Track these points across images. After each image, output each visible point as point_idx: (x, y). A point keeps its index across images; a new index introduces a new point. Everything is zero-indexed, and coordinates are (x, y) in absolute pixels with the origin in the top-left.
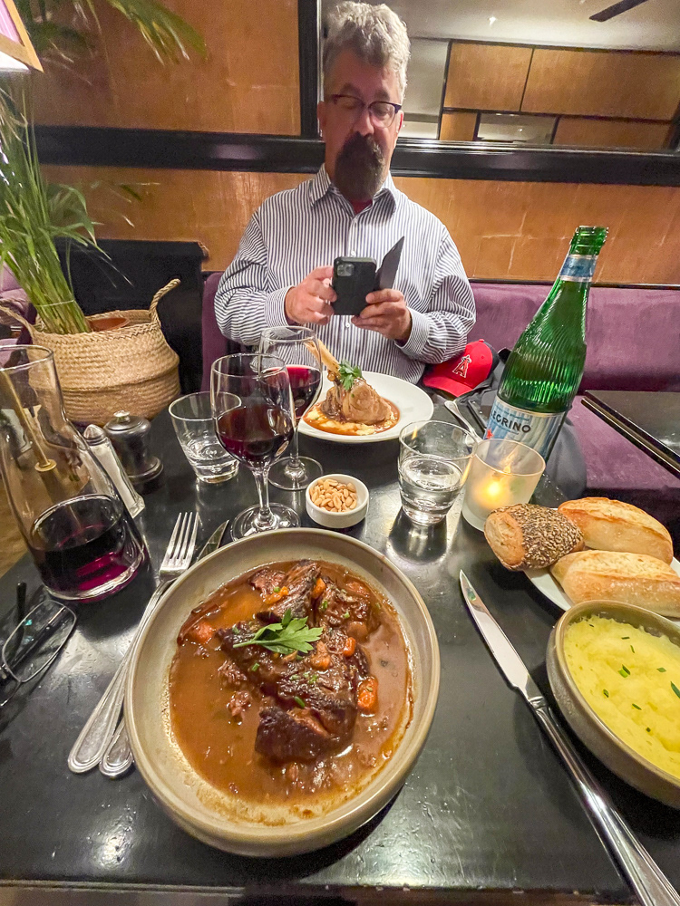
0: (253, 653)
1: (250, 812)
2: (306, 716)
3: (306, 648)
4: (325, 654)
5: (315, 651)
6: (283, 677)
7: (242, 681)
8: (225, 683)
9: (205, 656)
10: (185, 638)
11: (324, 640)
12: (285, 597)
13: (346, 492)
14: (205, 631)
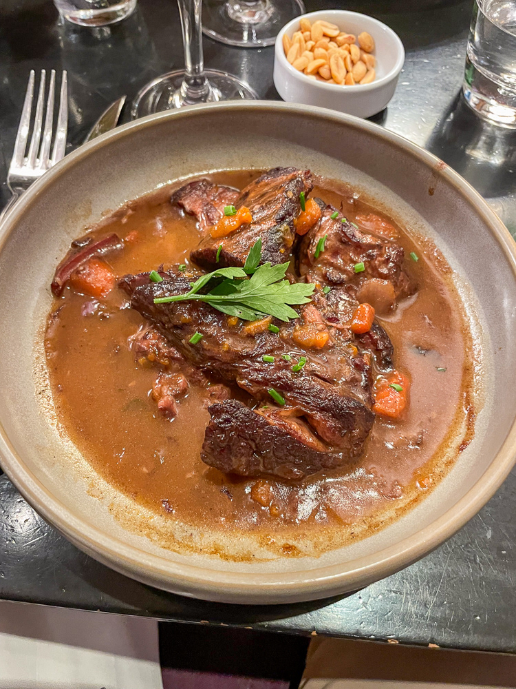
0: (190, 314)
1: (196, 539)
2: (288, 417)
3: (286, 314)
4: (320, 327)
5: (302, 320)
6: (248, 356)
7: (172, 359)
8: (142, 360)
9: (103, 317)
10: (64, 285)
11: (316, 304)
12: (245, 226)
13: (355, 50)
14: (100, 277)
